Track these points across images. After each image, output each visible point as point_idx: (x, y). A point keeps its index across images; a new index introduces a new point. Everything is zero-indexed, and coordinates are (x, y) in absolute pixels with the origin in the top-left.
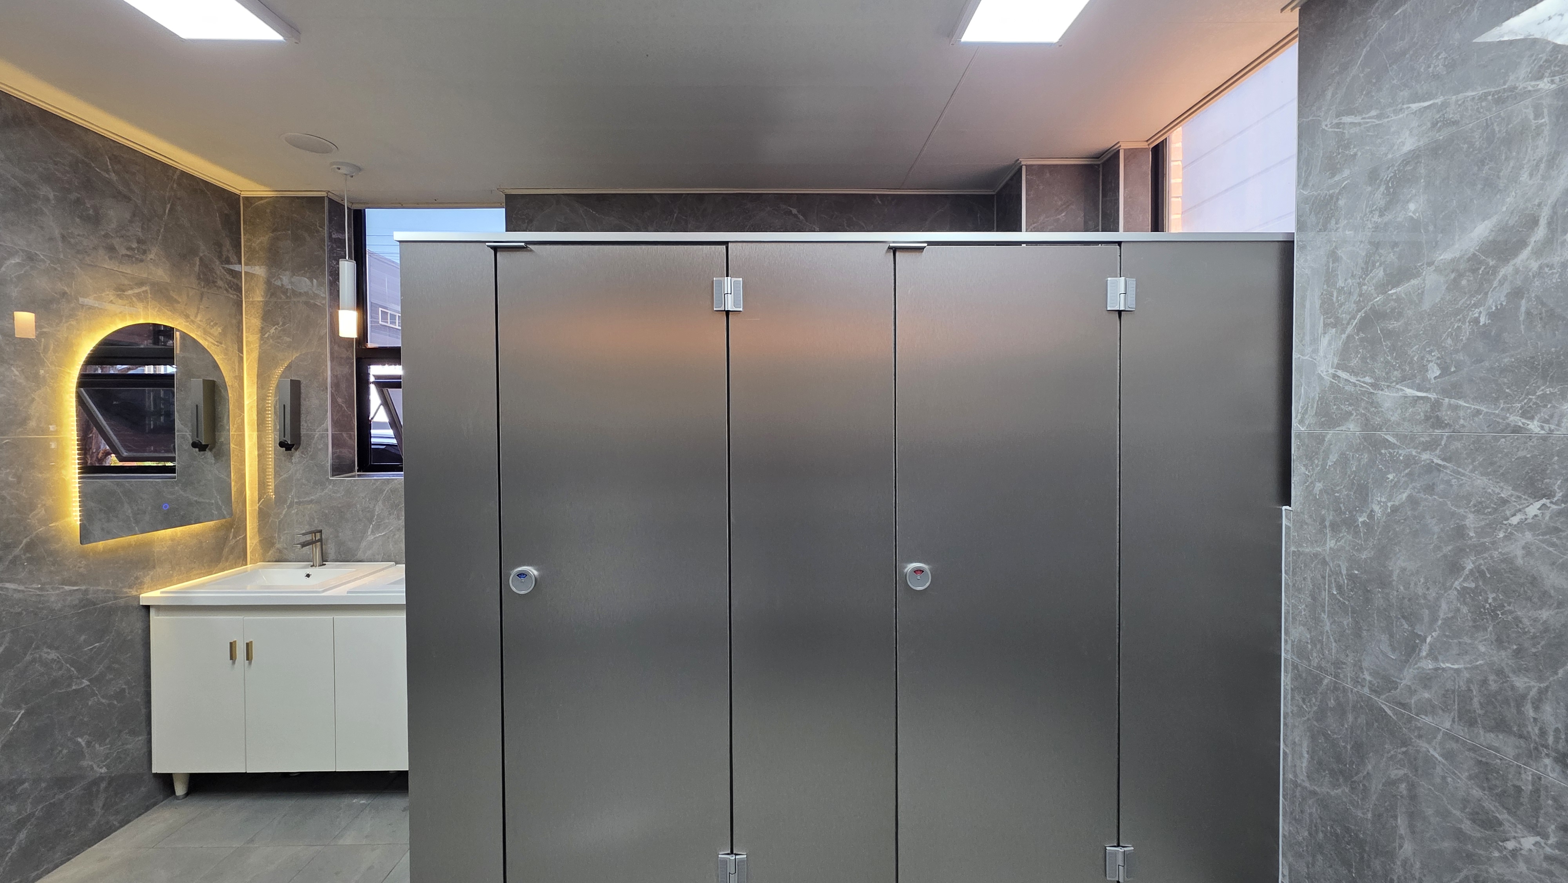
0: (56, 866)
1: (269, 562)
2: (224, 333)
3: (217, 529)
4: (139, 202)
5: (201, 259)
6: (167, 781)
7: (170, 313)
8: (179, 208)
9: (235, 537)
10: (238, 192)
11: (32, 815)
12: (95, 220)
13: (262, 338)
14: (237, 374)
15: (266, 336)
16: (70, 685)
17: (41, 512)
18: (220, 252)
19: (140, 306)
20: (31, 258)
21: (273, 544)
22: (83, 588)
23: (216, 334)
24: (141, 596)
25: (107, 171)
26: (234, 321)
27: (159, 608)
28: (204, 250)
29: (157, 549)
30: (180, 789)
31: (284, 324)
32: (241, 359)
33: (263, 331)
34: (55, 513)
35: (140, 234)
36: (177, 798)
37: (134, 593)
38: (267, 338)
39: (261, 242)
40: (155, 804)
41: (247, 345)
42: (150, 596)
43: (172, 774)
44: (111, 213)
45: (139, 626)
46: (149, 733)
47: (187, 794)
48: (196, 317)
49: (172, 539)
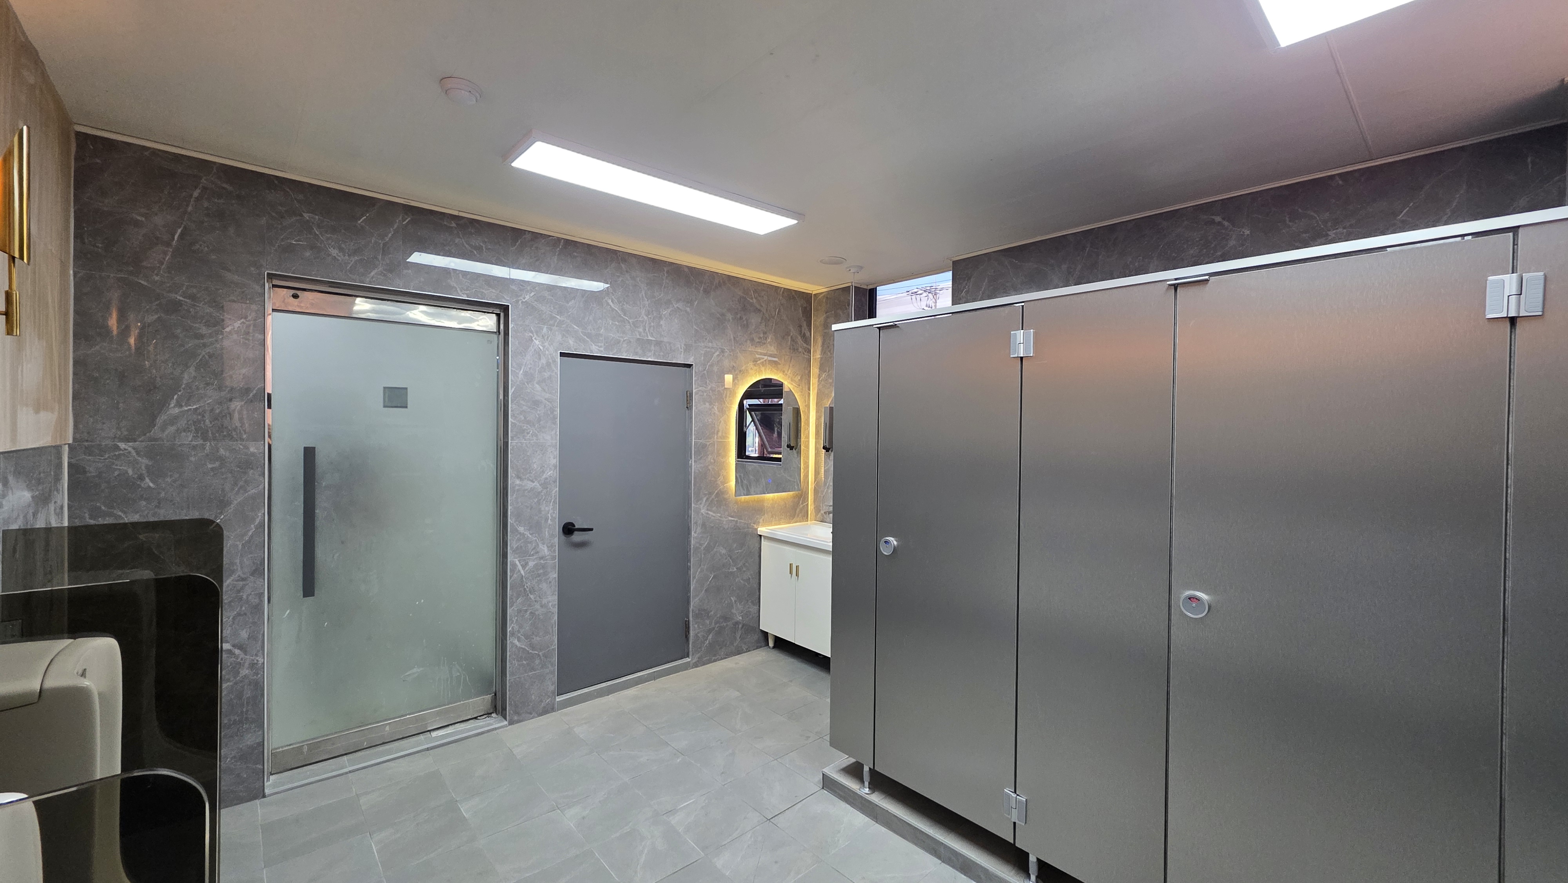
0: (722, 659)
1: (818, 521)
2: (801, 380)
3: (794, 497)
4: (765, 311)
5: (792, 337)
6: (765, 634)
7: (775, 371)
8: (782, 310)
9: (802, 503)
10: (811, 292)
11: (714, 628)
12: (746, 326)
13: (819, 381)
14: (807, 404)
15: (821, 379)
16: (729, 569)
17: (721, 478)
18: (801, 331)
19: (763, 369)
20: (723, 351)
21: (820, 510)
22: (736, 519)
23: (797, 380)
24: (759, 529)
25: (752, 299)
26: (807, 372)
27: (766, 537)
28: (794, 332)
29: (766, 505)
30: (771, 644)
31: (829, 371)
32: (809, 394)
33: (819, 376)
34: (726, 480)
35: (764, 329)
36: (769, 647)
37: (756, 527)
38: (821, 381)
39: (821, 321)
40: (761, 647)
41: (812, 386)
42: (762, 530)
43: (768, 633)
44: (753, 321)
45: (757, 545)
46: (759, 606)
47: (774, 647)
48: (788, 371)
49: (773, 500)
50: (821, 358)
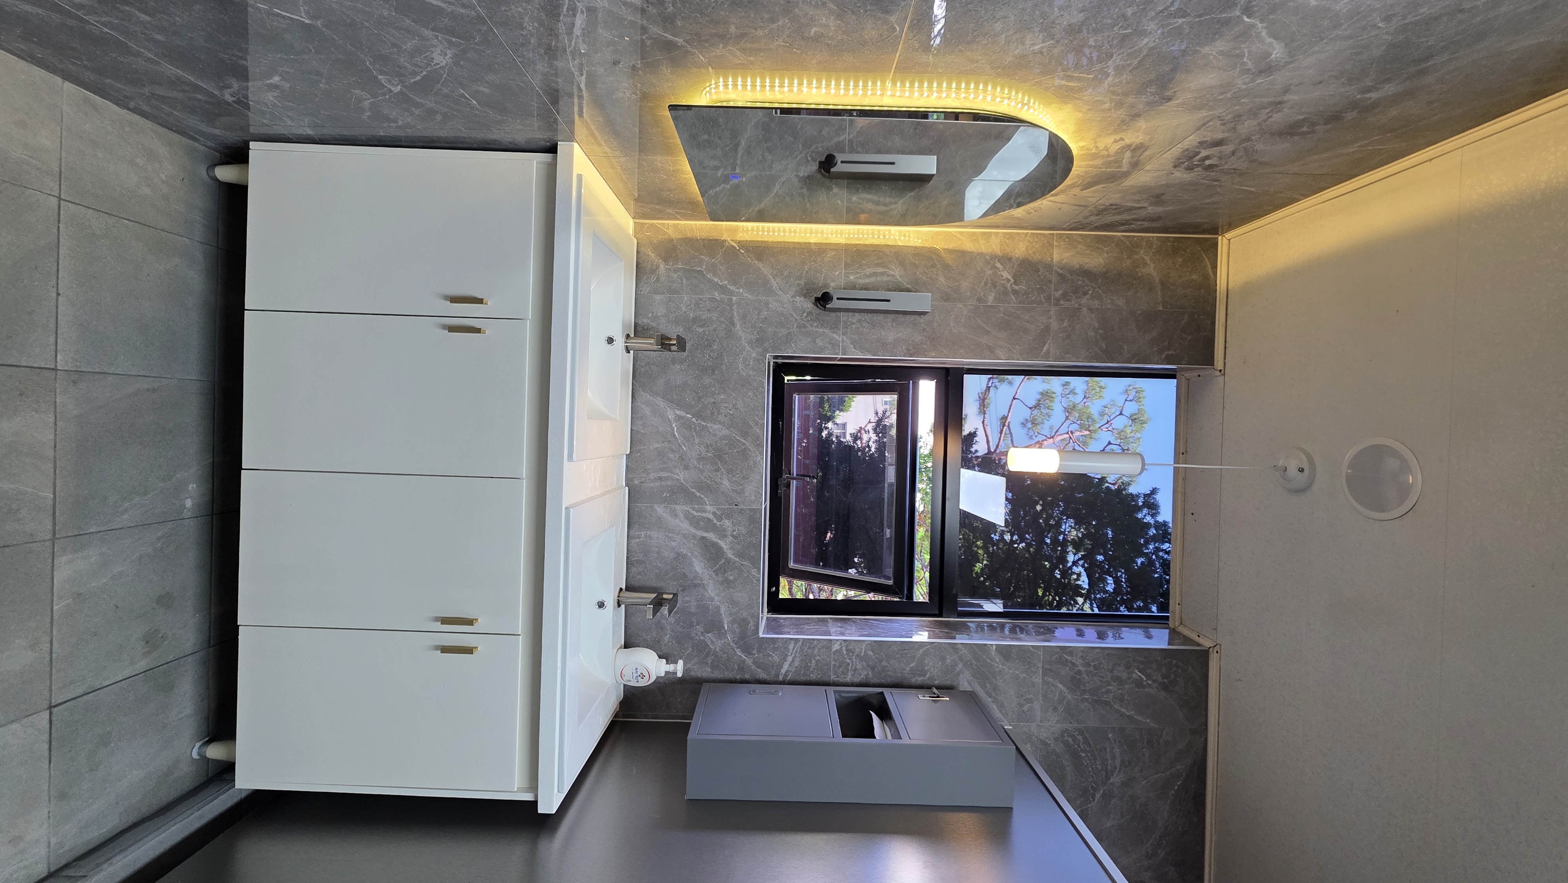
1: (638, 252)
6: (238, 157)
12: (1286, 132)
13: (994, 257)
15: (998, 265)
16: (384, 73)
17: (739, 59)
20: (1270, 69)
21: (666, 259)
22: (585, 93)
24: (575, 143)
27: (552, 168)
30: (226, 174)
36: (211, 170)
38: (994, 265)
39: (1144, 263)
41: (984, 233)
43: (248, 162)
47: (217, 182)
49: (677, 171)
50: (1049, 267)
